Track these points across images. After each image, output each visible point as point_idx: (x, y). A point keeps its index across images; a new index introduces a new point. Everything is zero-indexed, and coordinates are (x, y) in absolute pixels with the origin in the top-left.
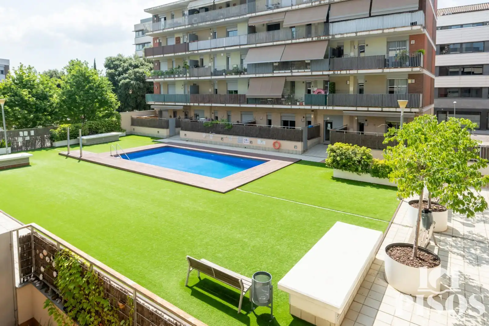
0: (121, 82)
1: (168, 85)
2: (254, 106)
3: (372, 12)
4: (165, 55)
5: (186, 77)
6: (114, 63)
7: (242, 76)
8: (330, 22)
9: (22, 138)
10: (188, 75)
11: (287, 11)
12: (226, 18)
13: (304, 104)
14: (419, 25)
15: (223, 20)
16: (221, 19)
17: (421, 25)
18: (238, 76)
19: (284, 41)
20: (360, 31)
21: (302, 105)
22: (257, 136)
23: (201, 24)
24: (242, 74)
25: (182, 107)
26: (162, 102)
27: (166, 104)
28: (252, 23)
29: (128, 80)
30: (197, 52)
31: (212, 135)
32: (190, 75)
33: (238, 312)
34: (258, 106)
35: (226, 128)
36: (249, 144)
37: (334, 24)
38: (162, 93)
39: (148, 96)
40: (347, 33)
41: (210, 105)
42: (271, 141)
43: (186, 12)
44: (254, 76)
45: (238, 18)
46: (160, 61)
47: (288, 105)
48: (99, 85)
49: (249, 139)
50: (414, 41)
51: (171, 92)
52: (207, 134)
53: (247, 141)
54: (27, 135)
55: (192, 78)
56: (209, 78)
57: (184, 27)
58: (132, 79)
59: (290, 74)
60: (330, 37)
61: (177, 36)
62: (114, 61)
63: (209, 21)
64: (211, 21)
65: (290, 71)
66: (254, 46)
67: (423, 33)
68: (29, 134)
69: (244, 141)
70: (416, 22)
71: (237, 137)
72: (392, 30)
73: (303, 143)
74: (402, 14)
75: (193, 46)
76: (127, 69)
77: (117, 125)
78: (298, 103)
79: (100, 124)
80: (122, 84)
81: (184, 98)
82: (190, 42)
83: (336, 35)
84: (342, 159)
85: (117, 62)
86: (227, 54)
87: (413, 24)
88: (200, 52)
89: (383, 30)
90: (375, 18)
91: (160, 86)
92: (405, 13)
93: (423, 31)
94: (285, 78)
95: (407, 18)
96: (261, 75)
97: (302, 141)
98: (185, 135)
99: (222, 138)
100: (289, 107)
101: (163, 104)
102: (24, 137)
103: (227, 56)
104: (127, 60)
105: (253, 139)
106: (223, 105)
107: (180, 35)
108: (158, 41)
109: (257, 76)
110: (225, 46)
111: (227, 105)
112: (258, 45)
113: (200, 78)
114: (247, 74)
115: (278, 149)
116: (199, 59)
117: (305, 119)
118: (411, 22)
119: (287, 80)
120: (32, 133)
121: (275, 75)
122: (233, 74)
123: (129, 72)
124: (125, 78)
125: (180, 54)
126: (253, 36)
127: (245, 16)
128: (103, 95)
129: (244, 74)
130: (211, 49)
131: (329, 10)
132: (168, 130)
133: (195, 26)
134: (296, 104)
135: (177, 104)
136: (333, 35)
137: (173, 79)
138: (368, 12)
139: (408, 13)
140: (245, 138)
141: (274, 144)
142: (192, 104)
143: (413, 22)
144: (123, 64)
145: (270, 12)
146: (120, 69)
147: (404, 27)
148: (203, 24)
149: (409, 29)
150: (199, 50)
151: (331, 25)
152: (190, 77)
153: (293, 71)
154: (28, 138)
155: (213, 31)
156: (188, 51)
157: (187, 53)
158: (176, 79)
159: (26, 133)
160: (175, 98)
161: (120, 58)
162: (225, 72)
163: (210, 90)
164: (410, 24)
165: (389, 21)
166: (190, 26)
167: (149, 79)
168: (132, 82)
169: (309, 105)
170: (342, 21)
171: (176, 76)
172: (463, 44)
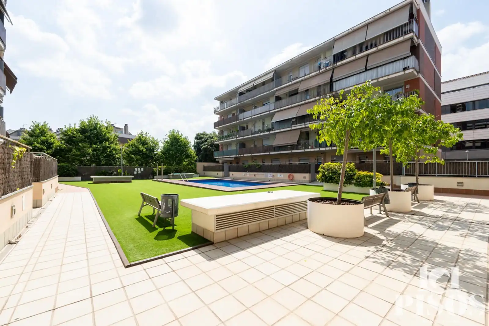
0: (203, 147)
1: (227, 146)
2: (278, 152)
3: (367, 66)
4: (225, 125)
5: (236, 138)
6: (200, 136)
7: (271, 132)
8: (334, 82)
9: (136, 172)
10: (238, 136)
11: (302, 81)
12: (261, 94)
13: (314, 147)
14: (411, 68)
15: (259, 96)
16: (258, 95)
17: (414, 68)
18: (268, 133)
19: (300, 102)
20: (358, 83)
21: (313, 148)
22: (277, 172)
23: (246, 101)
24: (271, 130)
25: (234, 158)
26: (223, 156)
27: (225, 157)
28: (277, 94)
29: (206, 146)
30: (243, 120)
31: (249, 173)
32: (239, 136)
33: (153, 226)
34: (282, 152)
35: (257, 167)
36: (272, 178)
37: (337, 82)
38: (224, 150)
39: (215, 153)
40: (347, 88)
41: (250, 155)
42: (287, 174)
43: (238, 95)
44: (279, 131)
45: (269, 92)
46: (223, 131)
47: (303, 149)
48: (184, 144)
49: (272, 174)
50: (409, 85)
51: (229, 149)
52: (246, 173)
53: (271, 176)
54: (139, 170)
55: (240, 138)
56: (250, 136)
57: (236, 105)
58: (209, 145)
59: (303, 126)
60: (334, 93)
61: (233, 112)
62: (200, 135)
63: (250, 98)
64: (252, 97)
65: (303, 124)
66: (279, 110)
67: (418, 77)
68: (141, 170)
69: (269, 176)
70: (408, 67)
71: (264, 173)
72: (386, 78)
73: (310, 174)
74: (394, 63)
75: (241, 116)
76: (208, 139)
77: (194, 170)
78: (310, 147)
79: (183, 168)
80: (203, 148)
81: (235, 152)
82: (239, 114)
83: (338, 90)
84: (329, 173)
85: (202, 136)
86: (263, 120)
87: (405, 69)
88: (245, 119)
89: (378, 79)
90: (370, 71)
91: (223, 146)
92: (397, 62)
93: (418, 75)
94: (300, 130)
95: (400, 65)
96: (284, 130)
97: (310, 173)
98: (233, 174)
99: (255, 175)
100: (303, 151)
101: (223, 157)
102: (138, 171)
103: (263, 121)
104: (208, 134)
105: (274, 174)
106: (259, 154)
107: (235, 112)
108: (222, 118)
109: (281, 130)
110: (260, 113)
111: (262, 154)
112: (282, 109)
113: (245, 137)
114: (274, 130)
115: (292, 180)
116: (245, 126)
117: (317, 160)
118: (404, 67)
119: (302, 131)
120: (142, 169)
121: (293, 128)
122: (265, 131)
123: (208, 141)
124: (205, 145)
125: (233, 123)
126: (278, 102)
127: (273, 90)
128: (186, 150)
129: (272, 131)
130: (251, 116)
131: (333, 72)
132: (223, 172)
133: (242, 103)
134: (308, 148)
135: (231, 156)
136: (336, 91)
137: (229, 140)
138: (365, 67)
139: (400, 61)
140: (269, 174)
141: (289, 177)
142: (240, 156)
143: (406, 67)
144: (205, 137)
145: (290, 83)
146: (203, 140)
147: (397, 72)
148: (247, 100)
149: (402, 73)
150: (245, 118)
151: (334, 83)
152: (239, 137)
153: (306, 123)
154: (139, 172)
155: (254, 106)
156: (238, 120)
157: (238, 122)
158: (231, 140)
159: (139, 169)
160: (231, 153)
161: (204, 133)
162: (260, 131)
163: (252, 146)
164: (402, 70)
165: (382, 71)
166: (239, 103)
167: (216, 142)
168: (209, 147)
169: (318, 148)
170: (342, 79)
171: (231, 138)
172: (476, 102)
